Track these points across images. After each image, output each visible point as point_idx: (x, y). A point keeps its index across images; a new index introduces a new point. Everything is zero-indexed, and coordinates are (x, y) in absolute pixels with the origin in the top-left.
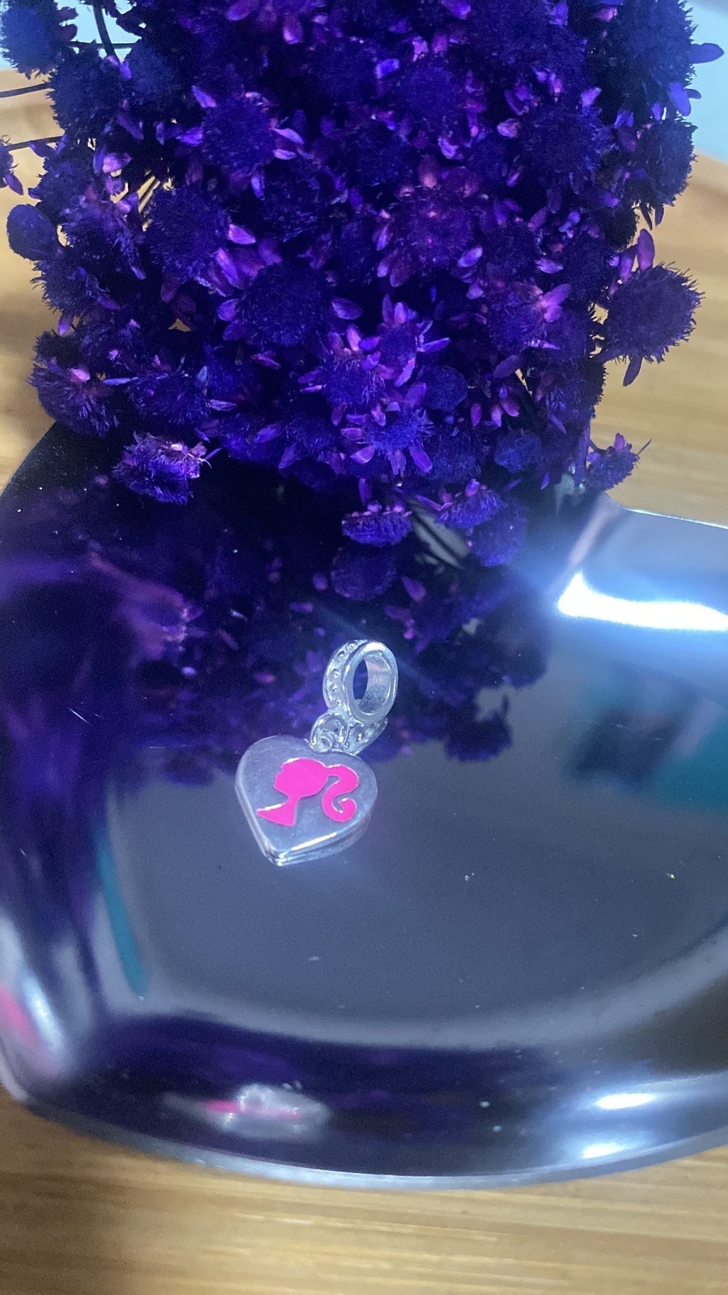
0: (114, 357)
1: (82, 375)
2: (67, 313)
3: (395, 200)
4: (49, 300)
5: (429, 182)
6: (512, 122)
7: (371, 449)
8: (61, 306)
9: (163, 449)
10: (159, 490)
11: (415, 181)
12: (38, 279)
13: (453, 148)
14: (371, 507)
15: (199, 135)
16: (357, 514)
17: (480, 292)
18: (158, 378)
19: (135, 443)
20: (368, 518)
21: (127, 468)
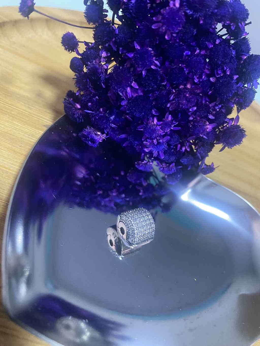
0: (89, 105)
1: (79, 106)
2: (80, 90)
3: (178, 88)
4: (76, 85)
5: (189, 86)
6: (214, 78)
7: (150, 149)
8: (79, 87)
9: (95, 133)
10: (90, 143)
11: (185, 85)
12: (75, 78)
13: (197, 80)
14: (145, 161)
15: (132, 55)
16: (141, 162)
17: (192, 118)
18: (100, 114)
19: (87, 129)
20: (143, 164)
21: (83, 134)
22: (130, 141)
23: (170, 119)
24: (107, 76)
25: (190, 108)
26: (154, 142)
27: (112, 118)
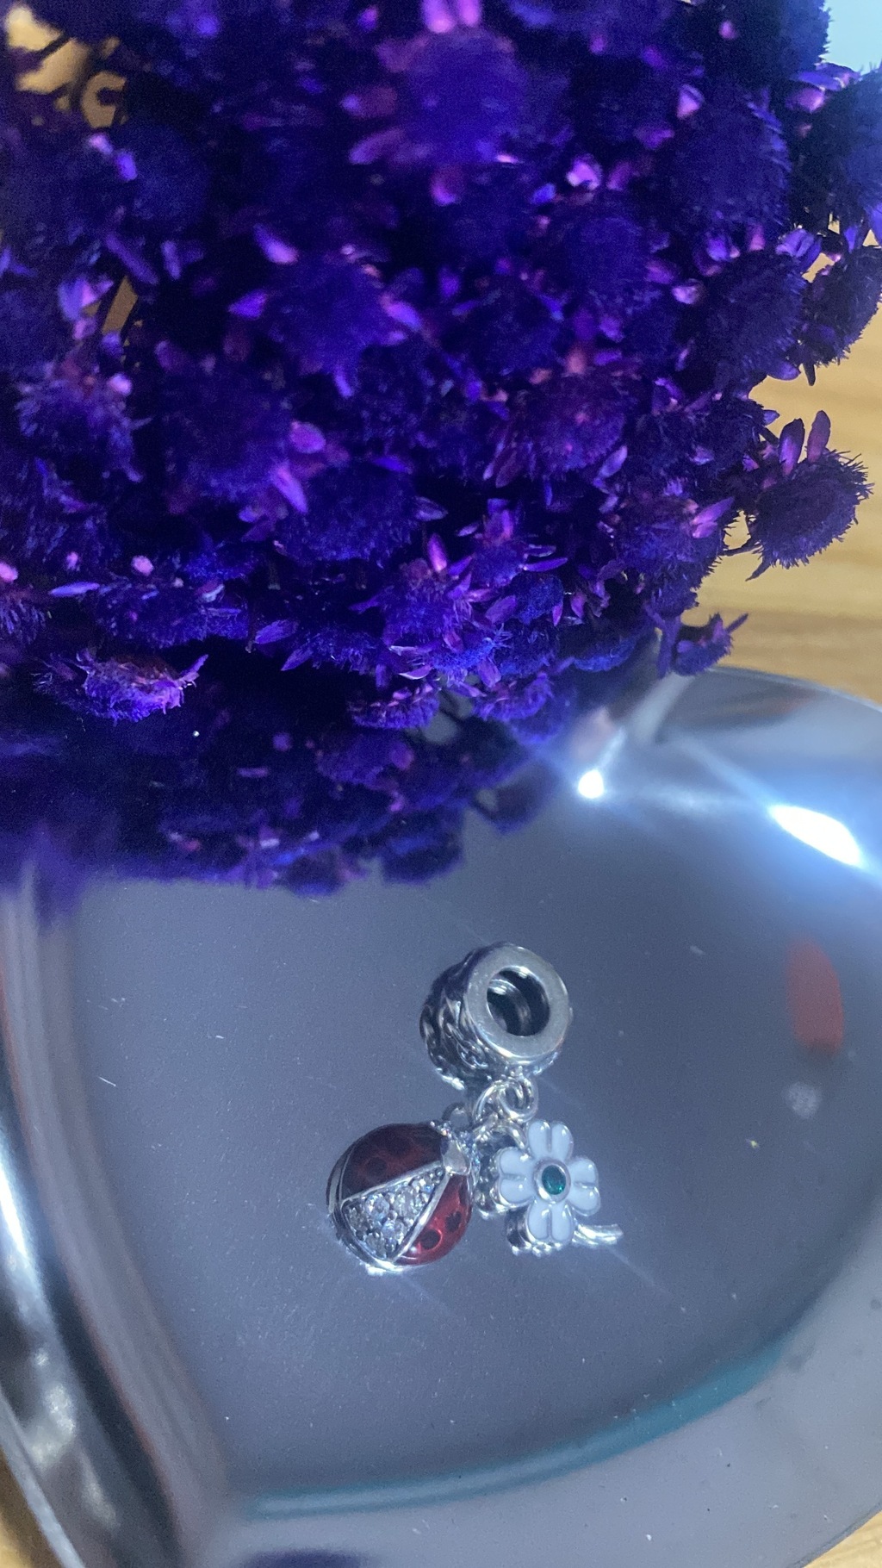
0: (72, 564)
1: (5, 572)
6: (692, 284)
7: (428, 668)
11: (558, 364)
14: (396, 695)
15: (260, 299)
16: (379, 705)
17: (615, 499)
18: (145, 597)
19: (86, 663)
20: (394, 709)
21: (58, 679)
22: (314, 649)
23: (508, 531)
24: (140, 423)
25: (600, 462)
26: (445, 644)
27: (211, 596)
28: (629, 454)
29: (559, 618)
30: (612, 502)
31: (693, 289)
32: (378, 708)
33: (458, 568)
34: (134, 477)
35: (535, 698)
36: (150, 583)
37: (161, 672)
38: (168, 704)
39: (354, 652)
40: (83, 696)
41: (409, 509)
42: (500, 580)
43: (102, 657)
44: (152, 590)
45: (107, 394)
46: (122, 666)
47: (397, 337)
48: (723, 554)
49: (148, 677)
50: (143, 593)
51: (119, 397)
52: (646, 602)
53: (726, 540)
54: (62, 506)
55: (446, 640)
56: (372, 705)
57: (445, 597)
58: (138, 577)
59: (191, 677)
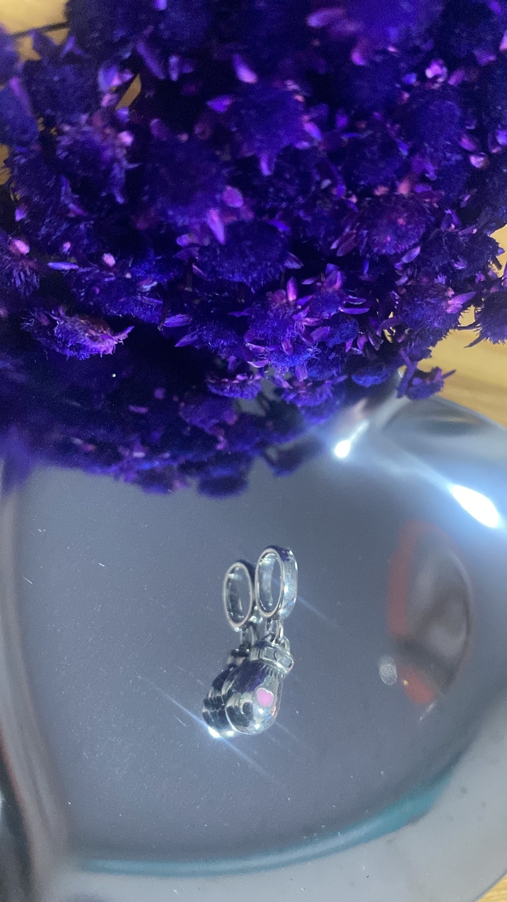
0: (66, 249)
1: (22, 247)
5: (403, 189)
14: (239, 377)
15: (227, 102)
16: (227, 380)
17: (406, 279)
18: (106, 280)
19: (59, 315)
20: (235, 385)
21: (38, 324)
22: (200, 336)
23: (338, 285)
24: (131, 166)
25: (403, 254)
26: (282, 348)
27: (147, 288)
28: (421, 251)
29: (349, 348)
30: (404, 280)
31: (482, 159)
32: (225, 383)
33: (302, 301)
34: (120, 200)
35: (321, 396)
36: (111, 272)
37: (105, 330)
38: (105, 351)
39: (223, 343)
40: (53, 337)
41: (282, 258)
42: (326, 315)
43: (69, 313)
44: (111, 276)
45: (117, 143)
46: (82, 321)
47: (305, 144)
48: (456, 327)
49: (97, 332)
50: (106, 277)
51: (122, 146)
52: (402, 349)
53: (460, 319)
54: (69, 211)
55: (283, 345)
56: (223, 380)
57: (291, 317)
58: (104, 266)
59: (123, 337)
